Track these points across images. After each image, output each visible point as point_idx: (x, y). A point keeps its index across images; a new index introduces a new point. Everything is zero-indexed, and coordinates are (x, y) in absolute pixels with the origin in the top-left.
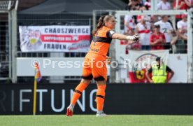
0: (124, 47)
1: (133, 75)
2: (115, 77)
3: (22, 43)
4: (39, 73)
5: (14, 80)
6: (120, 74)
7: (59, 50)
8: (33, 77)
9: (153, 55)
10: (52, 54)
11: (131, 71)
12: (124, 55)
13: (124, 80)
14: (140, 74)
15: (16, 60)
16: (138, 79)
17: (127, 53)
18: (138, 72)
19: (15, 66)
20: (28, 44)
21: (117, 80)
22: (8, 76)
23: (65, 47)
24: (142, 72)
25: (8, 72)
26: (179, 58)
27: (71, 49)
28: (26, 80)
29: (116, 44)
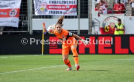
0: (97, 12)
1: (102, 29)
2: (91, 30)
3: (36, 10)
4: (45, 29)
5: (31, 32)
6: (94, 29)
7: (58, 15)
8: (42, 31)
9: (115, 17)
10: (53, 17)
11: (101, 26)
12: (97, 17)
13: (97, 32)
14: (107, 29)
15: (32, 20)
16: (105, 32)
17: (99, 16)
18: (105, 28)
19: (32, 24)
21: (93, 33)
22: (27, 30)
23: (61, 13)
24: (108, 28)
25: (27, 28)
26: (131, 19)
27: (65, 13)
28: (38, 32)
29: (92, 10)
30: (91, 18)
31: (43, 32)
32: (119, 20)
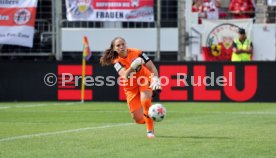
0: (196, 14)
1: (207, 51)
2: (184, 53)
3: (68, 10)
4: (88, 49)
5: (59, 56)
6: (190, 50)
7: (115, 19)
8: (81, 53)
9: (232, 25)
10: (106, 24)
11: (204, 45)
12: (195, 25)
13: (196, 57)
14: (216, 49)
15: (60, 31)
16: (213, 56)
17: (200, 22)
18: (213, 47)
19: (60, 38)
20: (77, 11)
21: (187, 57)
22: (50, 51)
23: (121, 15)
24: (219, 47)
25: (50, 46)
26: (265, 29)
27: (130, 17)
28: (73, 56)
29: (186, 11)
30: (185, 28)
31: (85, 54)
32: (242, 32)
